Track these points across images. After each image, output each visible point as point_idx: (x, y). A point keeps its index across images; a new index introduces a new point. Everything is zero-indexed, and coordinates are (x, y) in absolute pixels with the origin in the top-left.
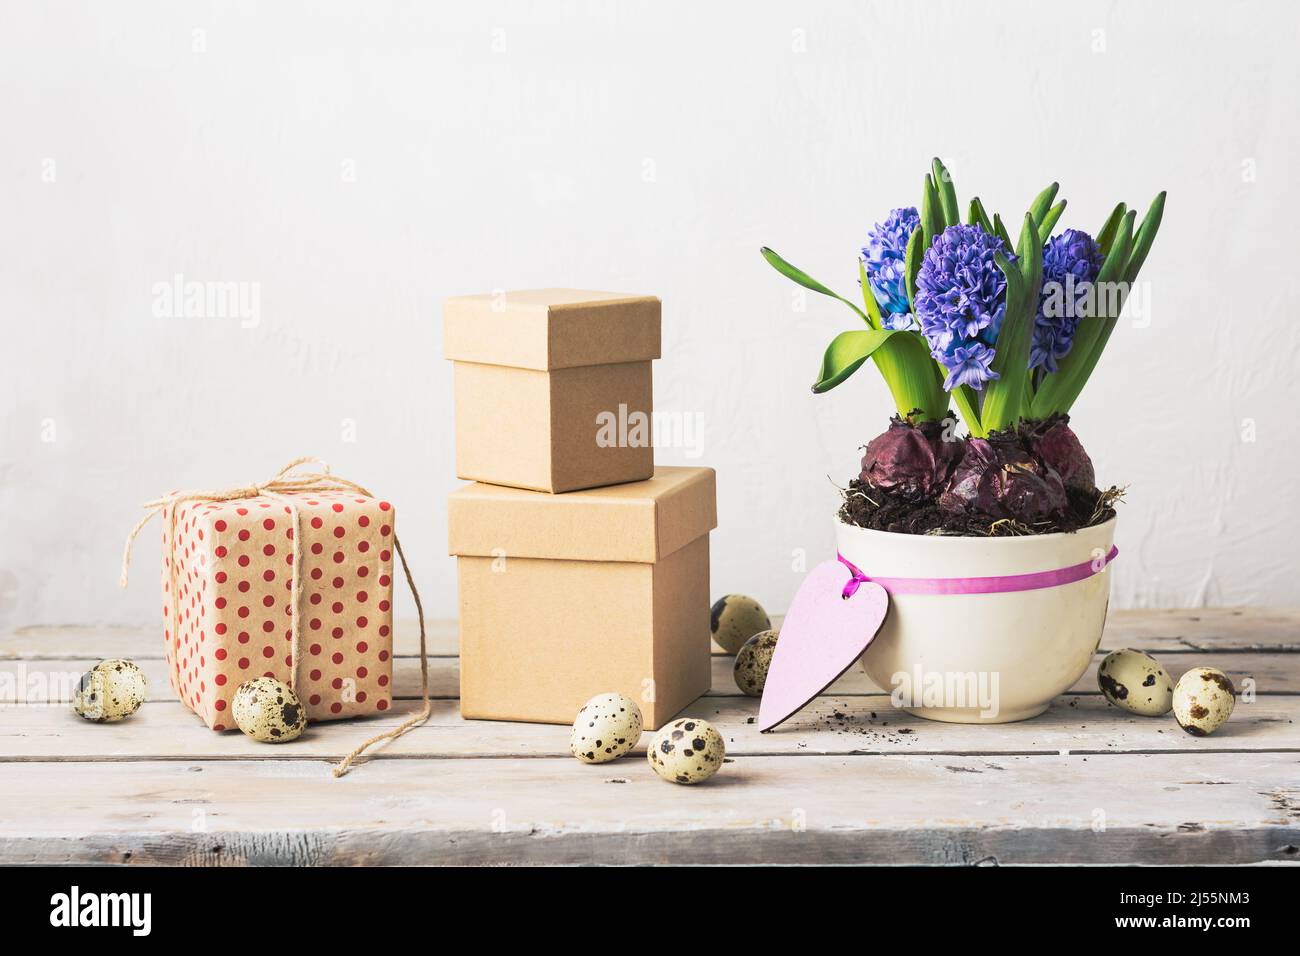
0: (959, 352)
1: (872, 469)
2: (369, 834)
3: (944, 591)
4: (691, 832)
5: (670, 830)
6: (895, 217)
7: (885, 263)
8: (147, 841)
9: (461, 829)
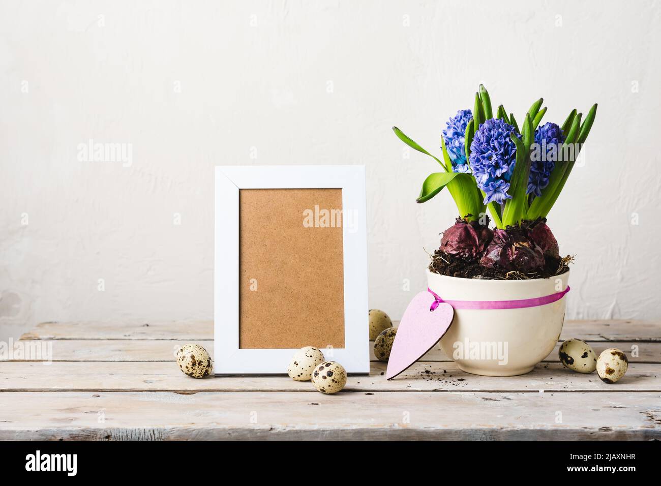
0: (492, 185)
1: (446, 245)
2: (186, 429)
3: (482, 308)
4: (352, 430)
5: (341, 429)
6: (460, 115)
7: (454, 138)
8: (71, 433)
9: (234, 428)
